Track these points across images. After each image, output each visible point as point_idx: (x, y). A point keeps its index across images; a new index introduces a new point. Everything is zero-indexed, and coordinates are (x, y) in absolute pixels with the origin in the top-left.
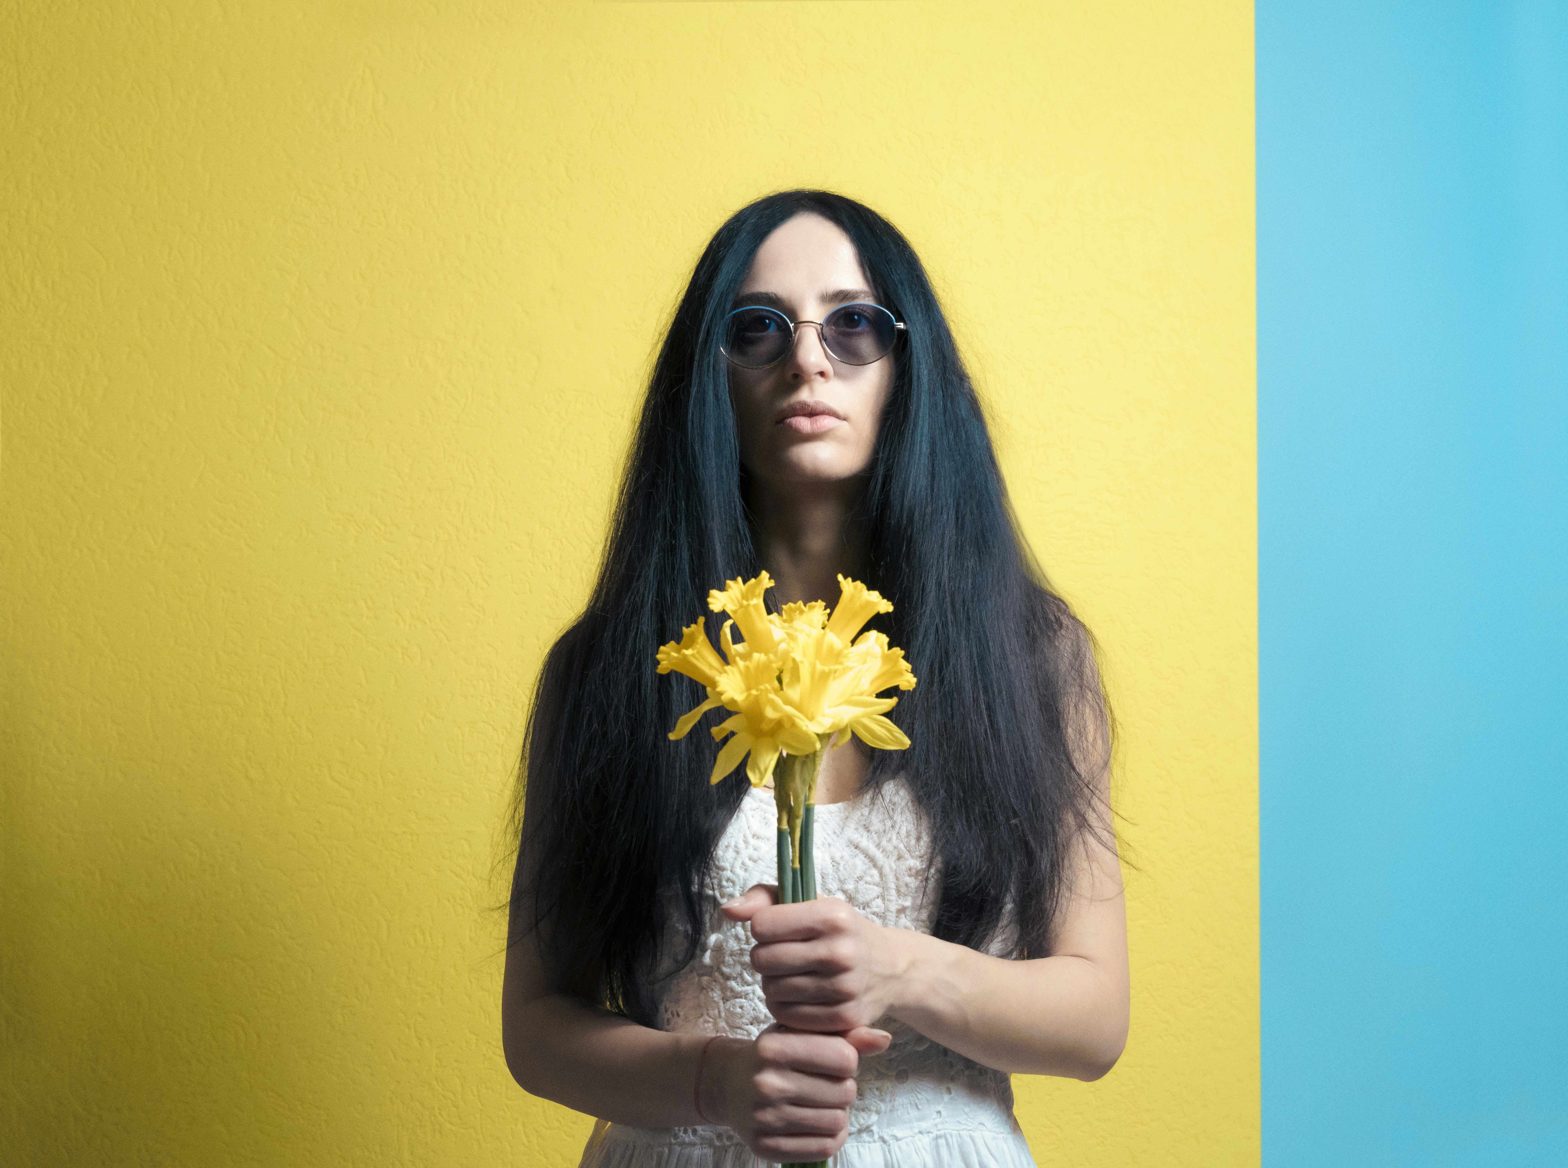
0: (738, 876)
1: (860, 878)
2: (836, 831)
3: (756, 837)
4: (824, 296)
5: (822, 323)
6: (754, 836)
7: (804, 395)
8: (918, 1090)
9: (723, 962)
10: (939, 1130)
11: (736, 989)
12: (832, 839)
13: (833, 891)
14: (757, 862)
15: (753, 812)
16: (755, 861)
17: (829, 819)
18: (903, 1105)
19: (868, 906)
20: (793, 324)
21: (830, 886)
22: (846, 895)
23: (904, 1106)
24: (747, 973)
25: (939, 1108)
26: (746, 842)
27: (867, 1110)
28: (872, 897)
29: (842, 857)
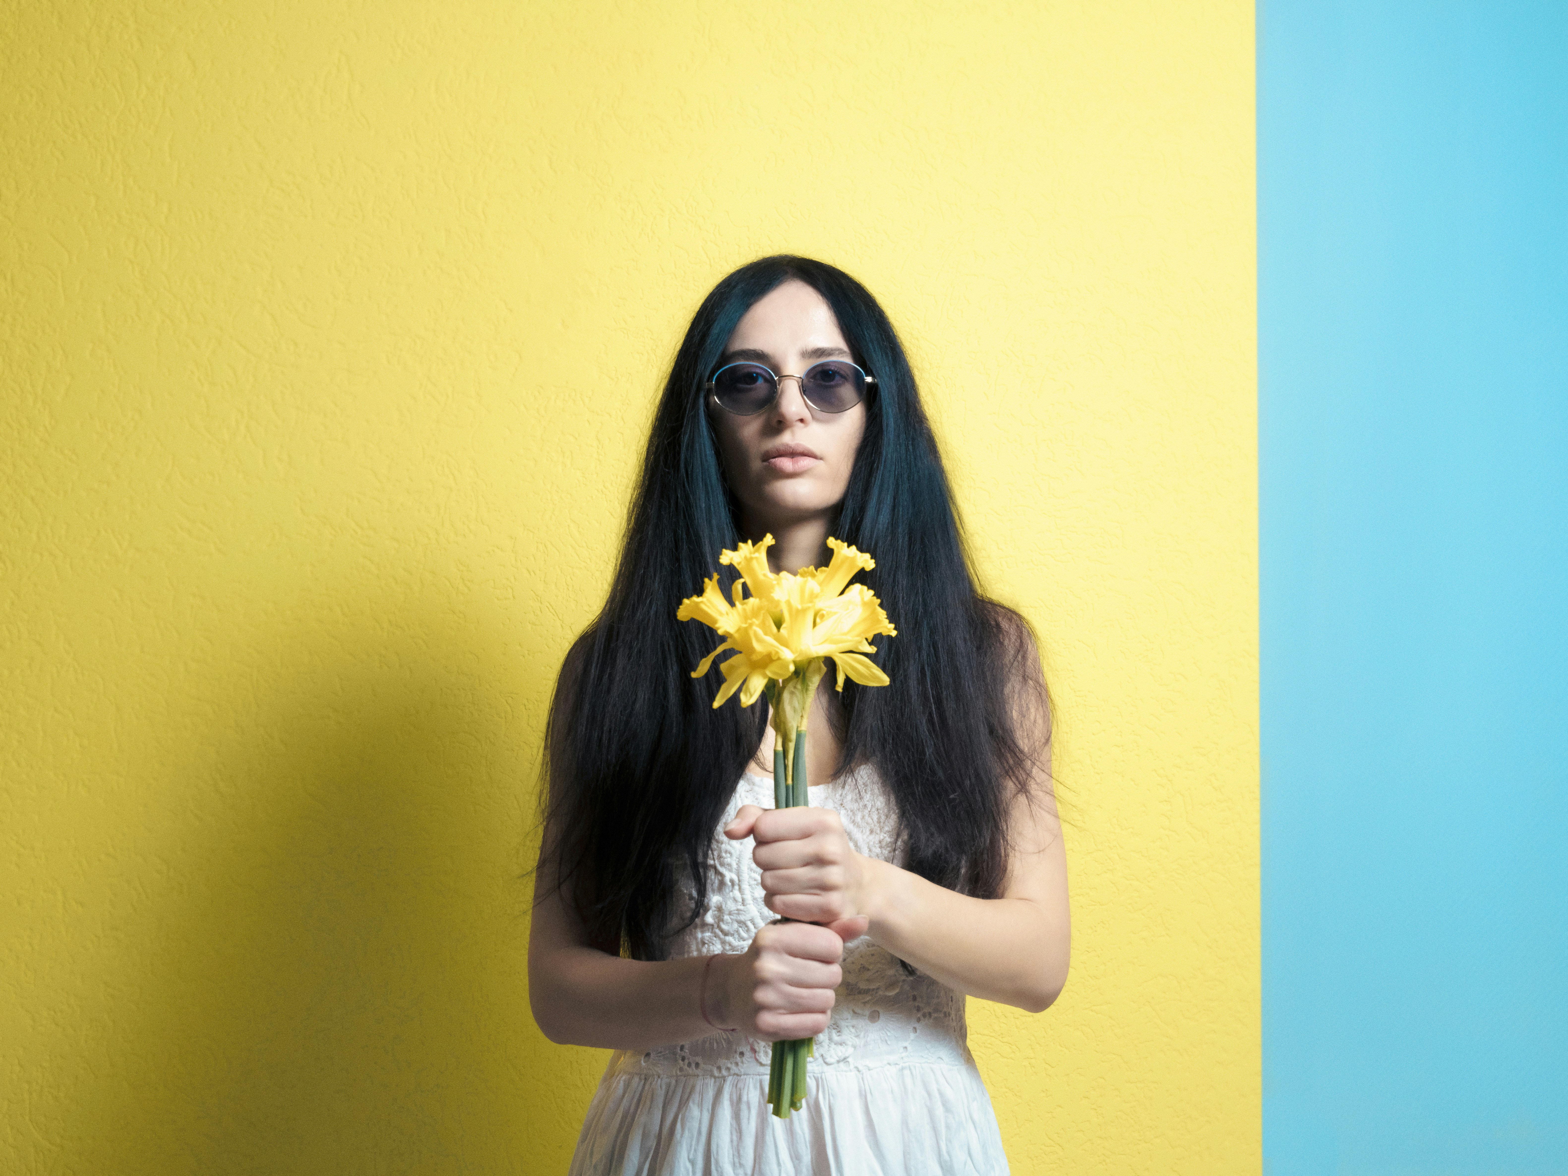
4: (804, 352)
5: (802, 377)
7: (787, 439)
8: (887, 1028)
9: (723, 920)
10: (904, 1063)
11: (733, 943)
15: (747, 793)
18: (874, 1040)
20: (777, 378)
23: (876, 1042)
24: (743, 930)
25: (906, 1044)
27: (844, 1044)
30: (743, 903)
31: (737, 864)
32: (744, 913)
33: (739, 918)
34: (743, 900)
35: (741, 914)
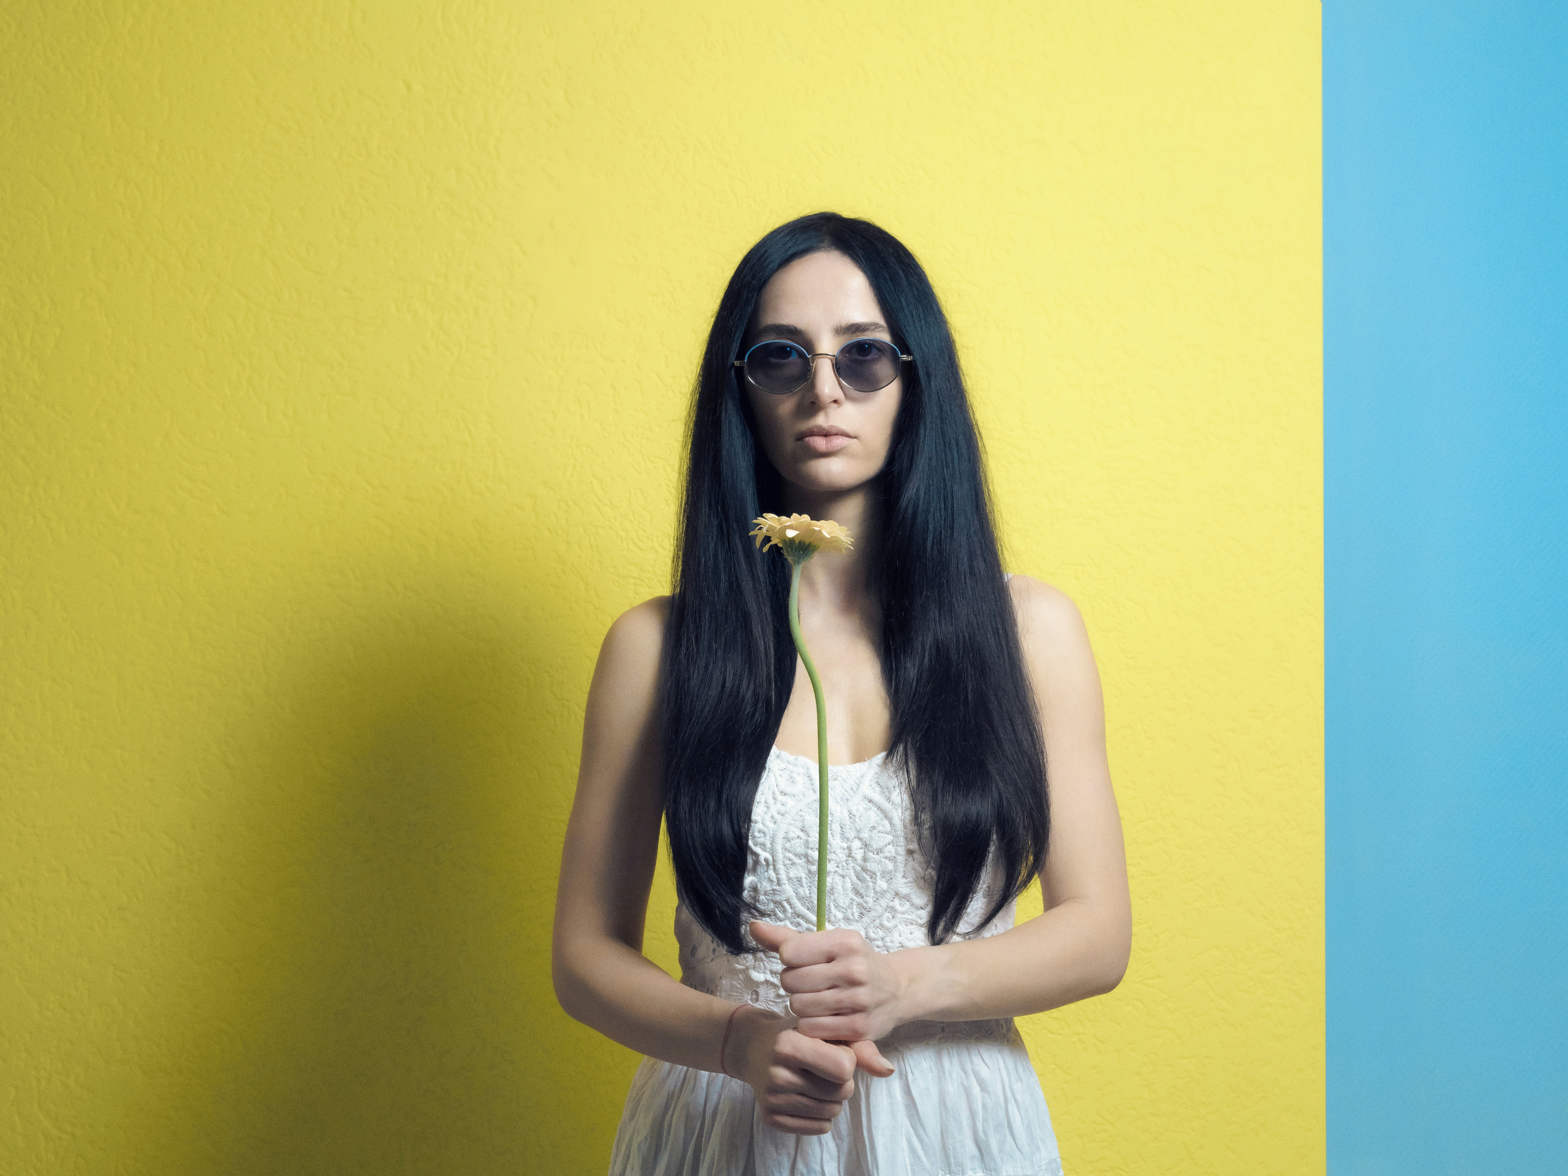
0: (768, 827)
1: (874, 828)
2: (853, 787)
3: (783, 794)
4: (838, 328)
5: (836, 355)
6: (782, 792)
7: (820, 420)
12: (849, 795)
13: (851, 839)
14: (785, 816)
15: (781, 772)
16: (783, 815)
17: (847, 778)
19: (881, 852)
20: (811, 356)
21: (848, 835)
22: (862, 843)
24: (779, 910)
26: (775, 798)
28: (884, 844)
29: (858, 810)
30: (778, 883)
31: (771, 844)
32: (779, 893)
33: (774, 898)
34: (778, 880)
35: (777, 894)
